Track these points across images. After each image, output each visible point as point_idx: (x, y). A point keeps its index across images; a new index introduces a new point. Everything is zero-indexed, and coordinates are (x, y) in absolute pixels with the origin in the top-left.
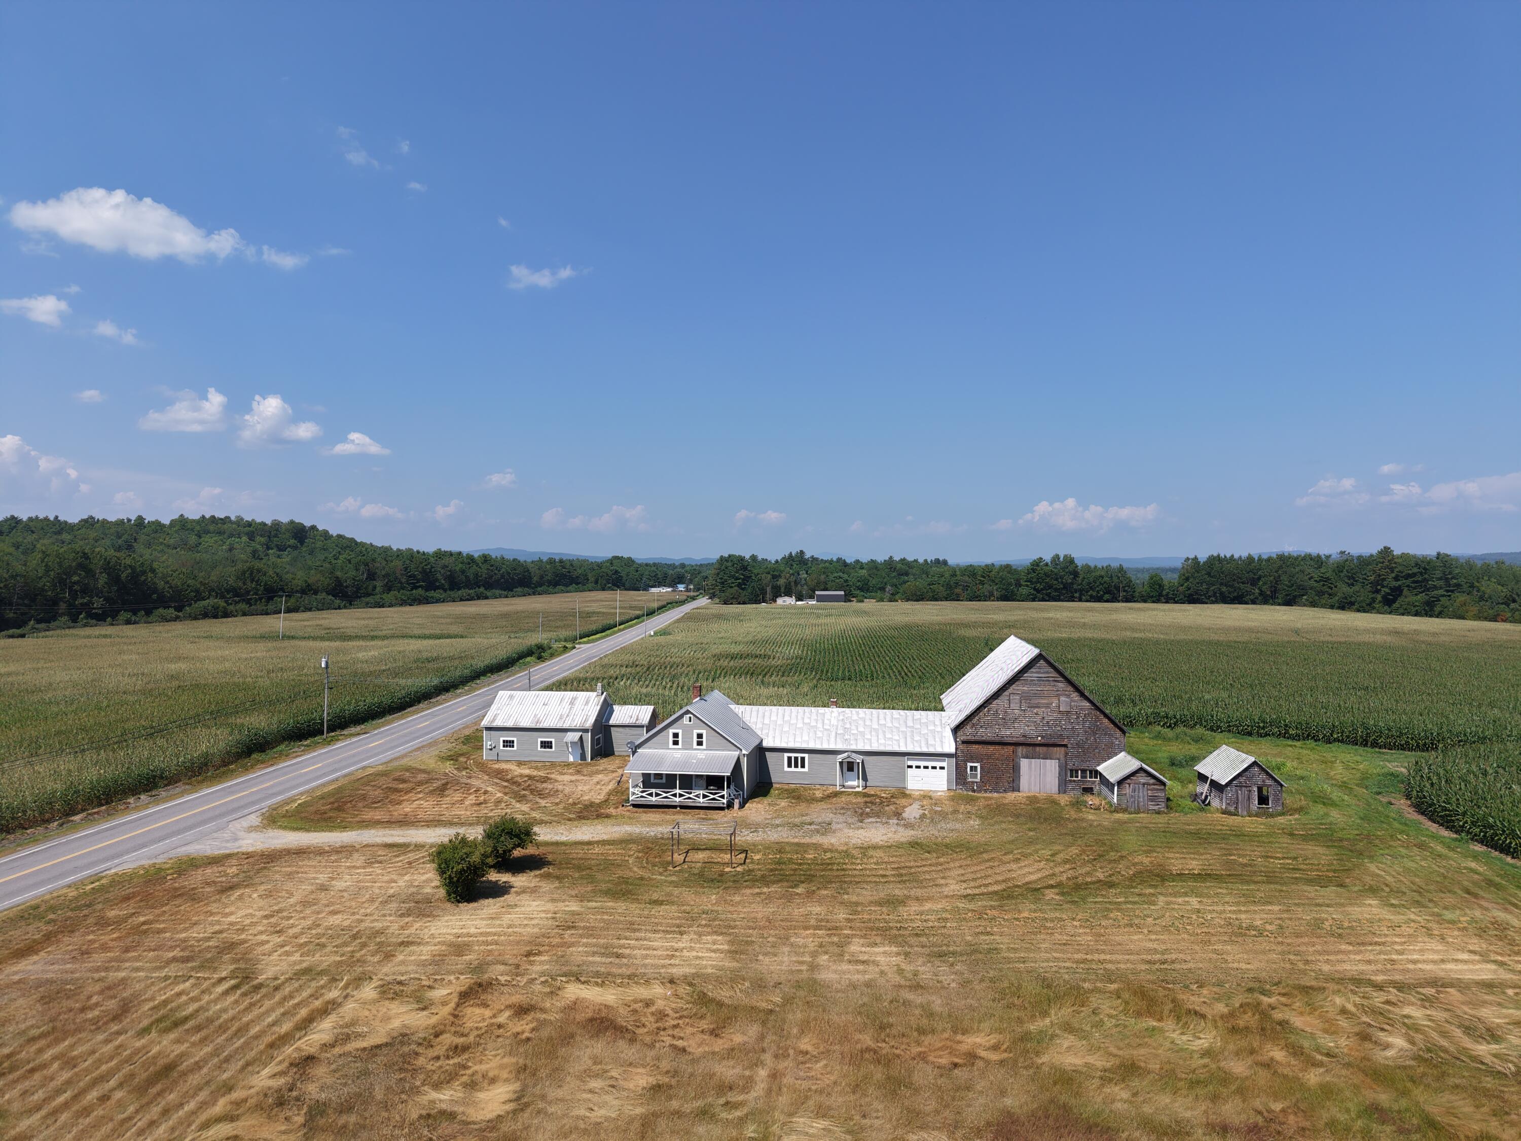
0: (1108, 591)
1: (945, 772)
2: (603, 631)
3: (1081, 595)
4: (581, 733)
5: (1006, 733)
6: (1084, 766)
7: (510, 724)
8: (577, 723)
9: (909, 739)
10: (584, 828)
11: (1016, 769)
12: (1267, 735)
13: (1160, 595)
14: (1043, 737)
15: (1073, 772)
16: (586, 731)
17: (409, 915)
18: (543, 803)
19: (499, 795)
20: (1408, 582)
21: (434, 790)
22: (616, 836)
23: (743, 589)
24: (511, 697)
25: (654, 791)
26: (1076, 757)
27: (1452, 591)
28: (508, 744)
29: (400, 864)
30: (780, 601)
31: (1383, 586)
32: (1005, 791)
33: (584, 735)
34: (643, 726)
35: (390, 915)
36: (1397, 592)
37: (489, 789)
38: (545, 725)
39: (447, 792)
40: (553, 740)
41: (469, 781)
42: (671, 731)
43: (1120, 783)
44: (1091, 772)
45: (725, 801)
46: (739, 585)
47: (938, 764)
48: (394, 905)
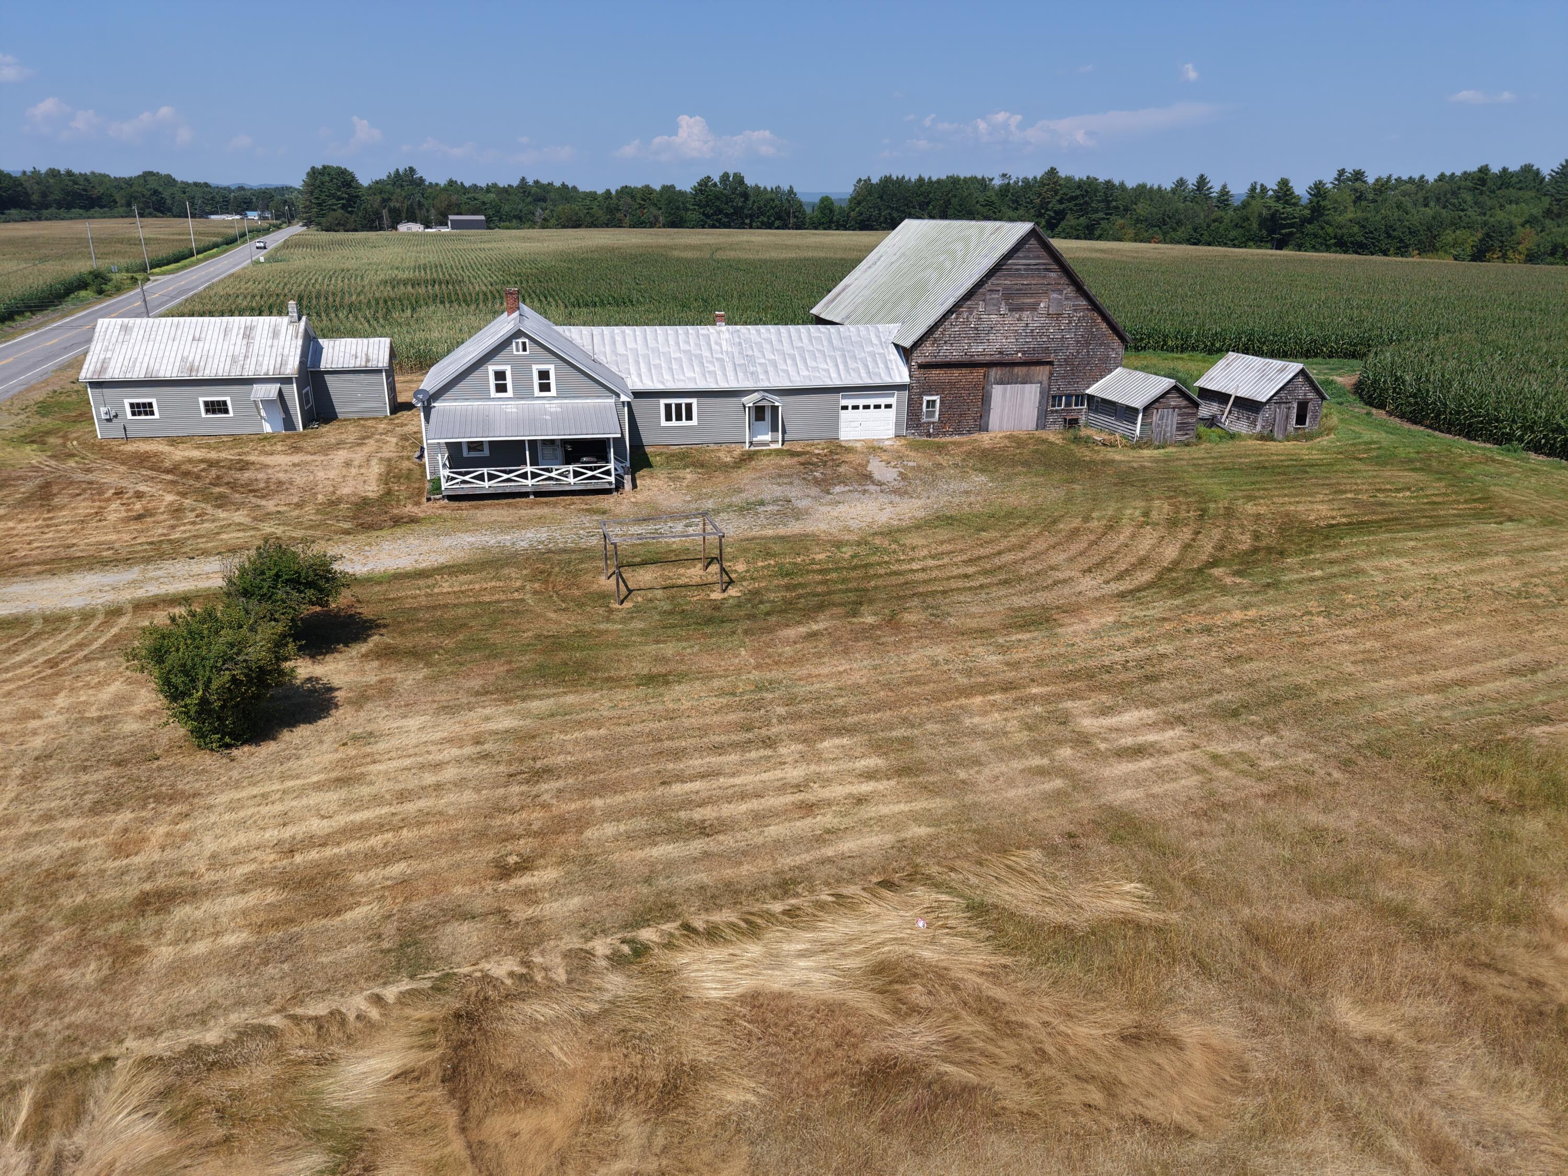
0: (779, 218)
1: (892, 413)
2: (177, 260)
3: (751, 222)
4: (278, 385)
5: (977, 349)
6: (1071, 390)
7: (138, 374)
8: (267, 367)
9: (841, 367)
10: (386, 545)
11: (986, 400)
12: (1144, 348)
13: (831, 221)
14: (1024, 353)
15: (1056, 399)
16: (287, 381)
17: (119, 806)
18: (270, 505)
19: (169, 498)
20: (1071, 205)
21: (28, 499)
22: (460, 556)
23: (351, 213)
24: (125, 329)
25: (485, 470)
26: (1064, 377)
27: (1111, 214)
28: (146, 409)
29: (27, 669)
30: (403, 228)
31: (1047, 210)
32: (969, 432)
33: (285, 388)
34: (378, 371)
35: (66, 813)
36: (1061, 215)
37: (142, 488)
38: (208, 374)
39: (56, 501)
40: (228, 400)
41: (90, 477)
42: (491, 368)
43: (1146, 409)
44: (1077, 396)
45: (612, 479)
46: (344, 207)
47: (883, 401)
48: (61, 781)
